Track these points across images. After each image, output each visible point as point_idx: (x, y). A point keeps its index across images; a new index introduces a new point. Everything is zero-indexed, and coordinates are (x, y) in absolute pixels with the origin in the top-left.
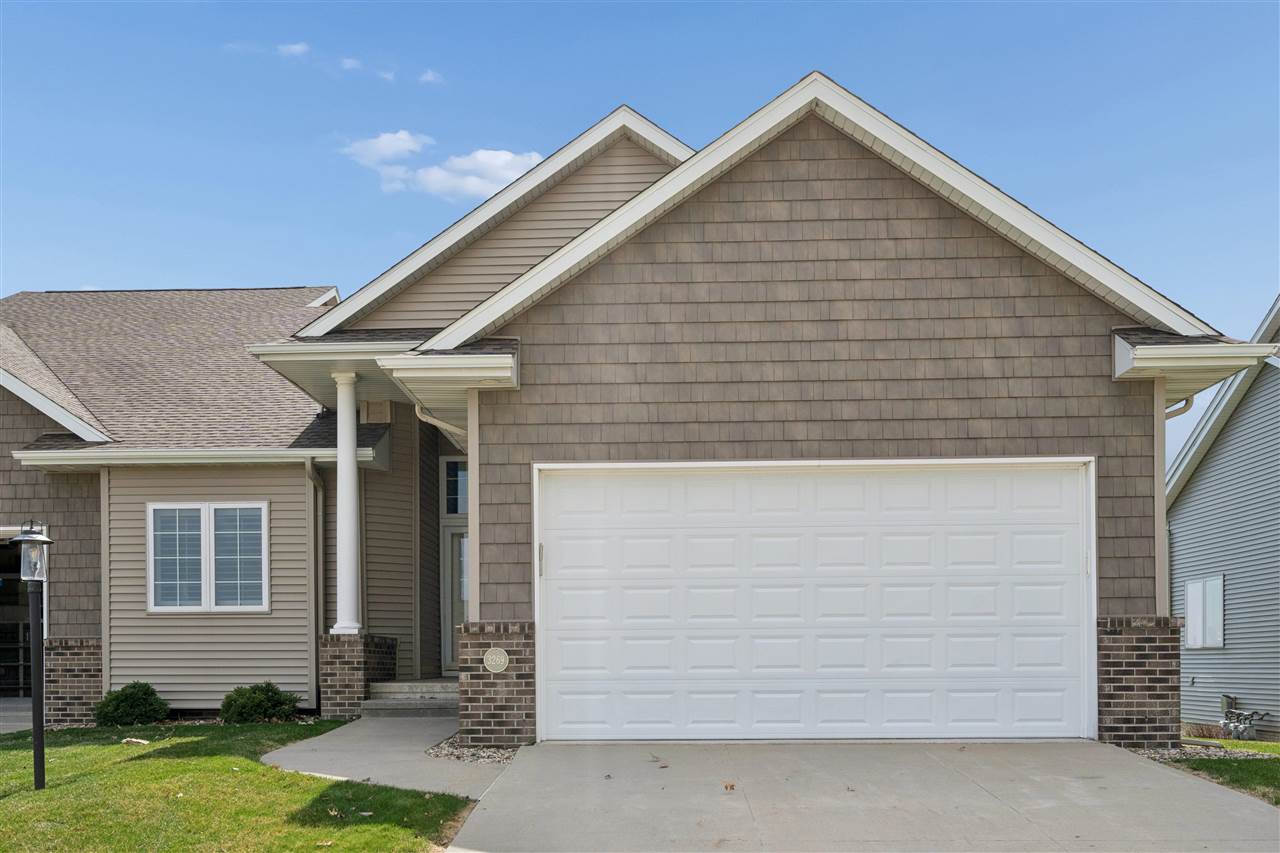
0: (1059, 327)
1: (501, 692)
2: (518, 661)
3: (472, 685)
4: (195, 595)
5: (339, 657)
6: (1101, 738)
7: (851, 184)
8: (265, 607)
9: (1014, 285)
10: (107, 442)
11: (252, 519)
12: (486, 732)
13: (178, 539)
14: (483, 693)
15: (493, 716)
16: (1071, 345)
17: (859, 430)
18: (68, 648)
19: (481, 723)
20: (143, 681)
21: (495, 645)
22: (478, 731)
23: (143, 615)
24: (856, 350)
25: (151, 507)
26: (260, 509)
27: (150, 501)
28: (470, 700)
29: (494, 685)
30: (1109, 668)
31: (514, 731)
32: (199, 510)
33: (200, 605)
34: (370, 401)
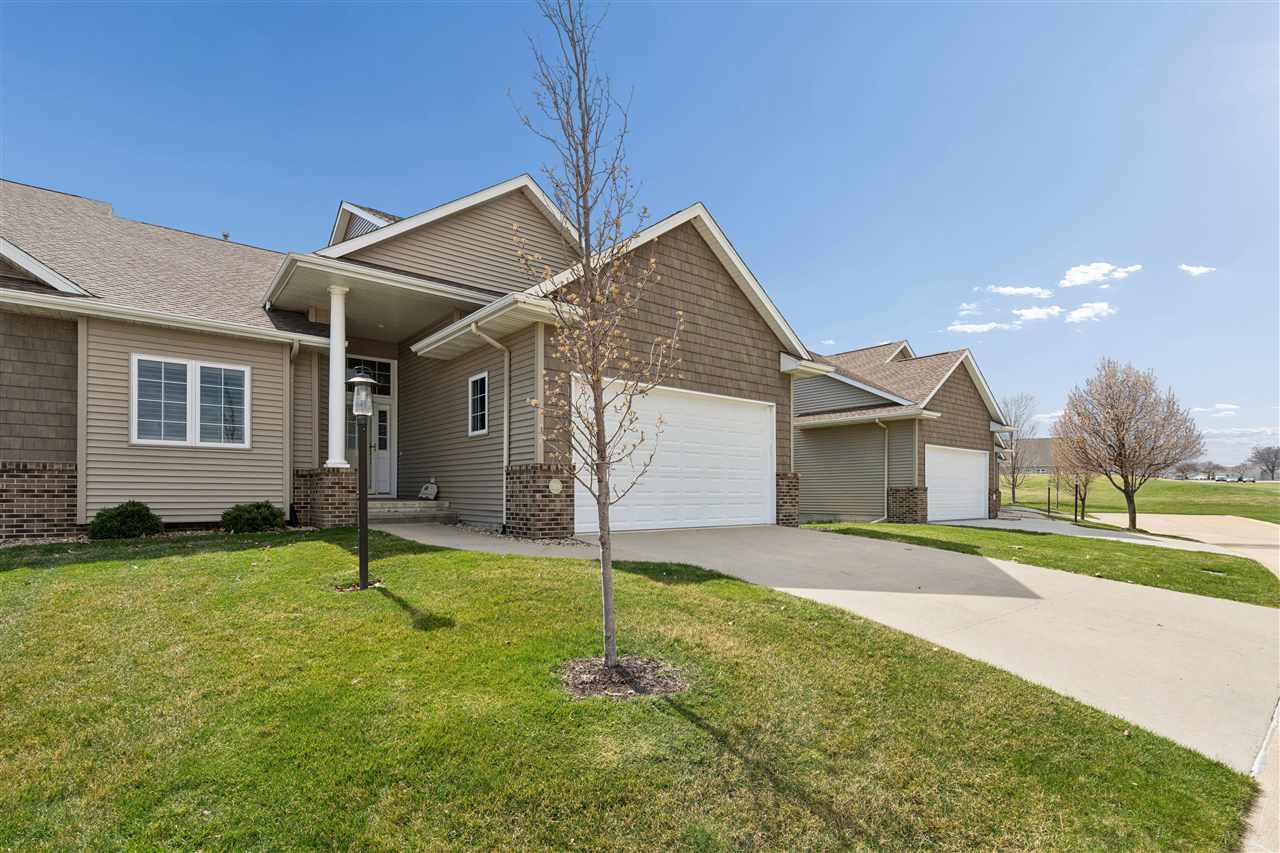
0: (765, 346)
1: (558, 506)
2: (567, 487)
3: (541, 501)
4: (182, 433)
5: (338, 483)
6: (778, 524)
7: (703, 261)
8: (247, 445)
9: (752, 324)
10: (84, 296)
11: (236, 379)
12: (549, 529)
13: (161, 386)
14: (548, 506)
15: (553, 520)
16: (768, 354)
17: (704, 379)
18: (27, 471)
19: (547, 524)
20: (137, 500)
21: (556, 478)
22: (544, 529)
23: (125, 446)
24: (702, 340)
25: (135, 358)
26: (243, 372)
27: (136, 352)
28: (541, 510)
29: (554, 501)
30: (780, 494)
31: (564, 529)
32: (185, 365)
33: (185, 440)
34: (318, 307)
